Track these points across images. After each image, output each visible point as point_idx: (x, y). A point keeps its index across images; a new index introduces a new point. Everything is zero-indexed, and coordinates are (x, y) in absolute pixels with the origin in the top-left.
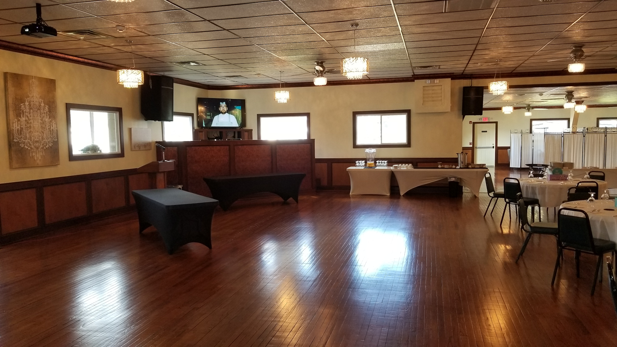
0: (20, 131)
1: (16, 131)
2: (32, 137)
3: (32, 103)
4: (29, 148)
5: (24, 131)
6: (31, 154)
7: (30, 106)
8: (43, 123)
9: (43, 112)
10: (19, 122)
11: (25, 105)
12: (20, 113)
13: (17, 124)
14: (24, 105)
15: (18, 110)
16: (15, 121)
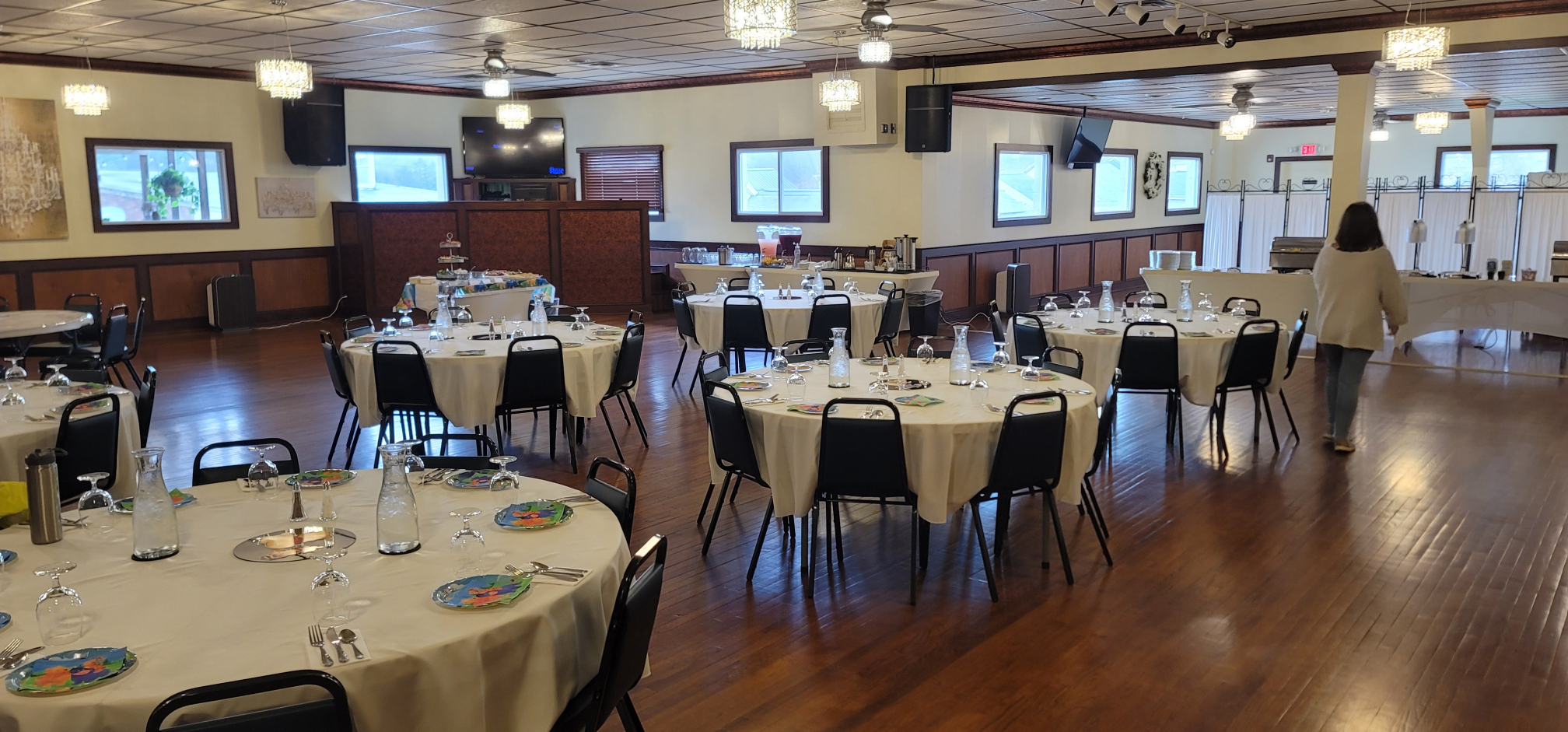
8: (28, 171)
9: (27, 153)
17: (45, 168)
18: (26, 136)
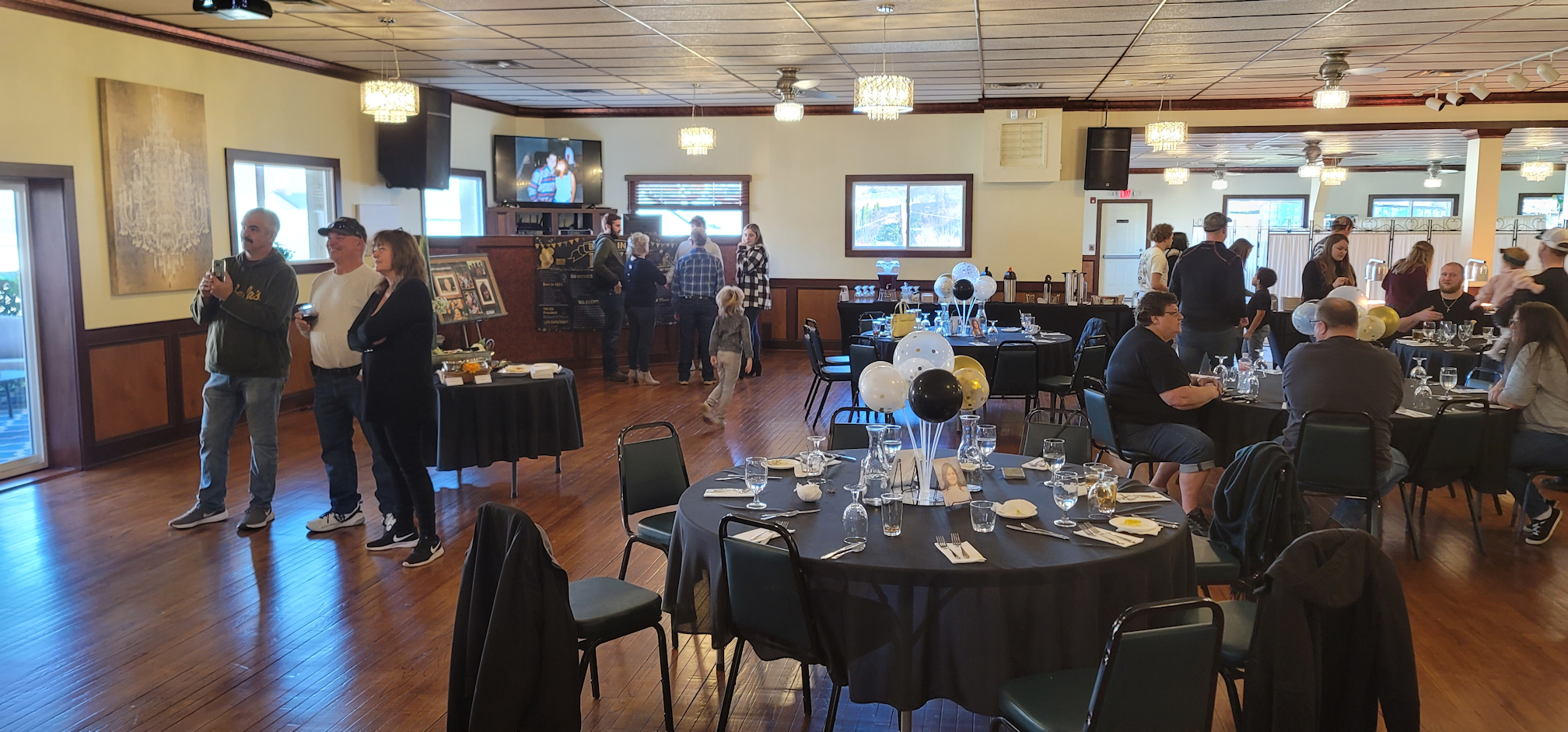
0: (133, 212)
1: (125, 211)
2: (158, 225)
3: (156, 148)
4: (152, 250)
5: (141, 210)
6: (155, 262)
7: (153, 154)
8: (180, 193)
9: (179, 168)
10: (130, 192)
11: (143, 153)
12: (132, 172)
13: (126, 197)
14: (140, 152)
15: (128, 163)
16: (120, 189)
17: (196, 189)
18: (178, 142)
